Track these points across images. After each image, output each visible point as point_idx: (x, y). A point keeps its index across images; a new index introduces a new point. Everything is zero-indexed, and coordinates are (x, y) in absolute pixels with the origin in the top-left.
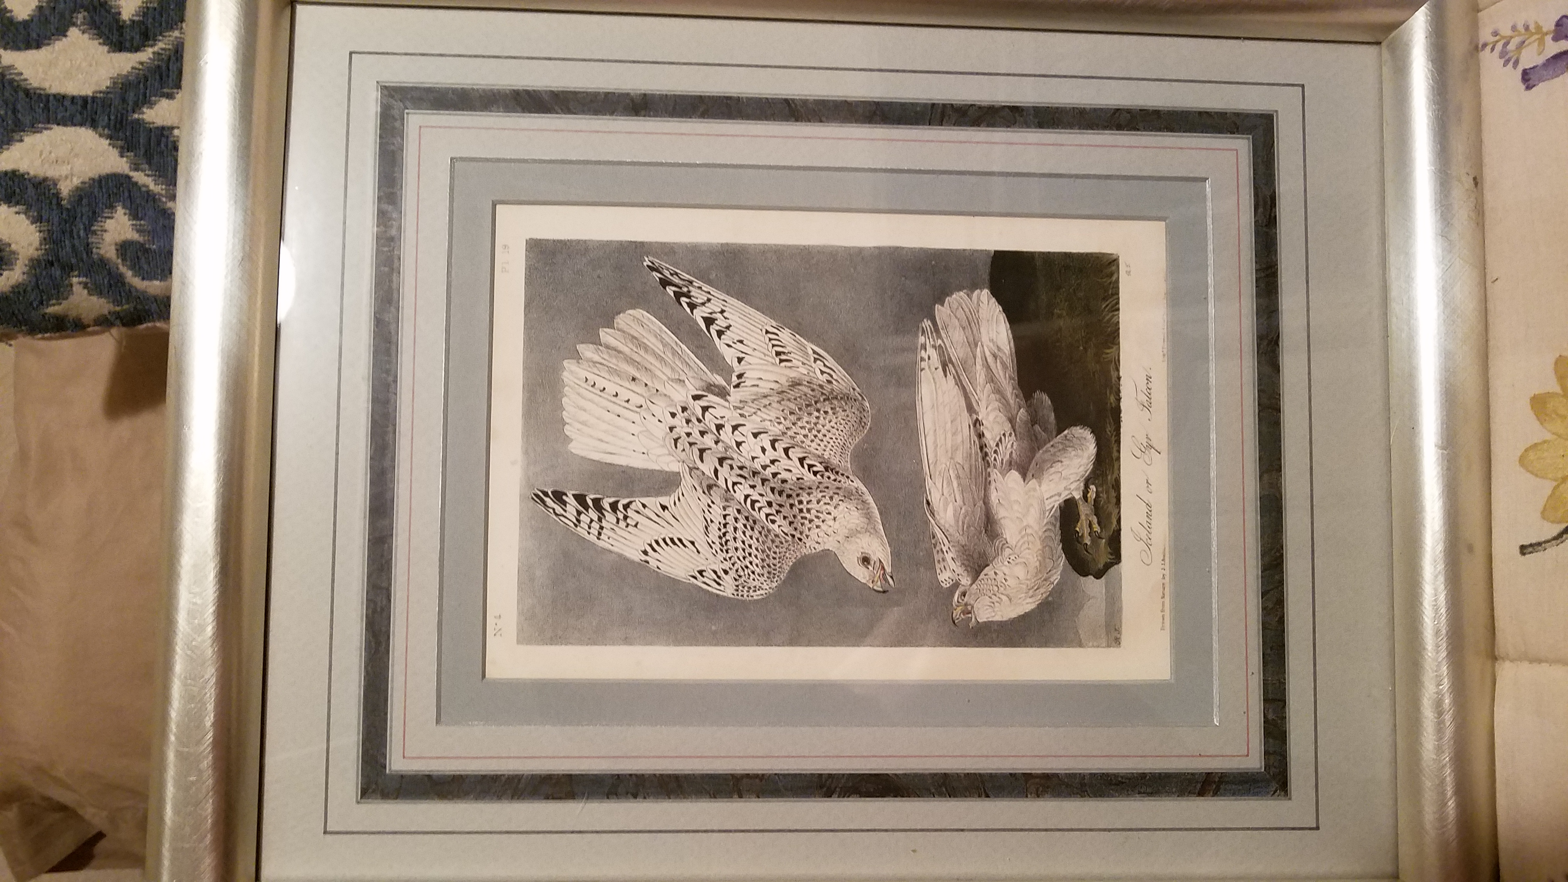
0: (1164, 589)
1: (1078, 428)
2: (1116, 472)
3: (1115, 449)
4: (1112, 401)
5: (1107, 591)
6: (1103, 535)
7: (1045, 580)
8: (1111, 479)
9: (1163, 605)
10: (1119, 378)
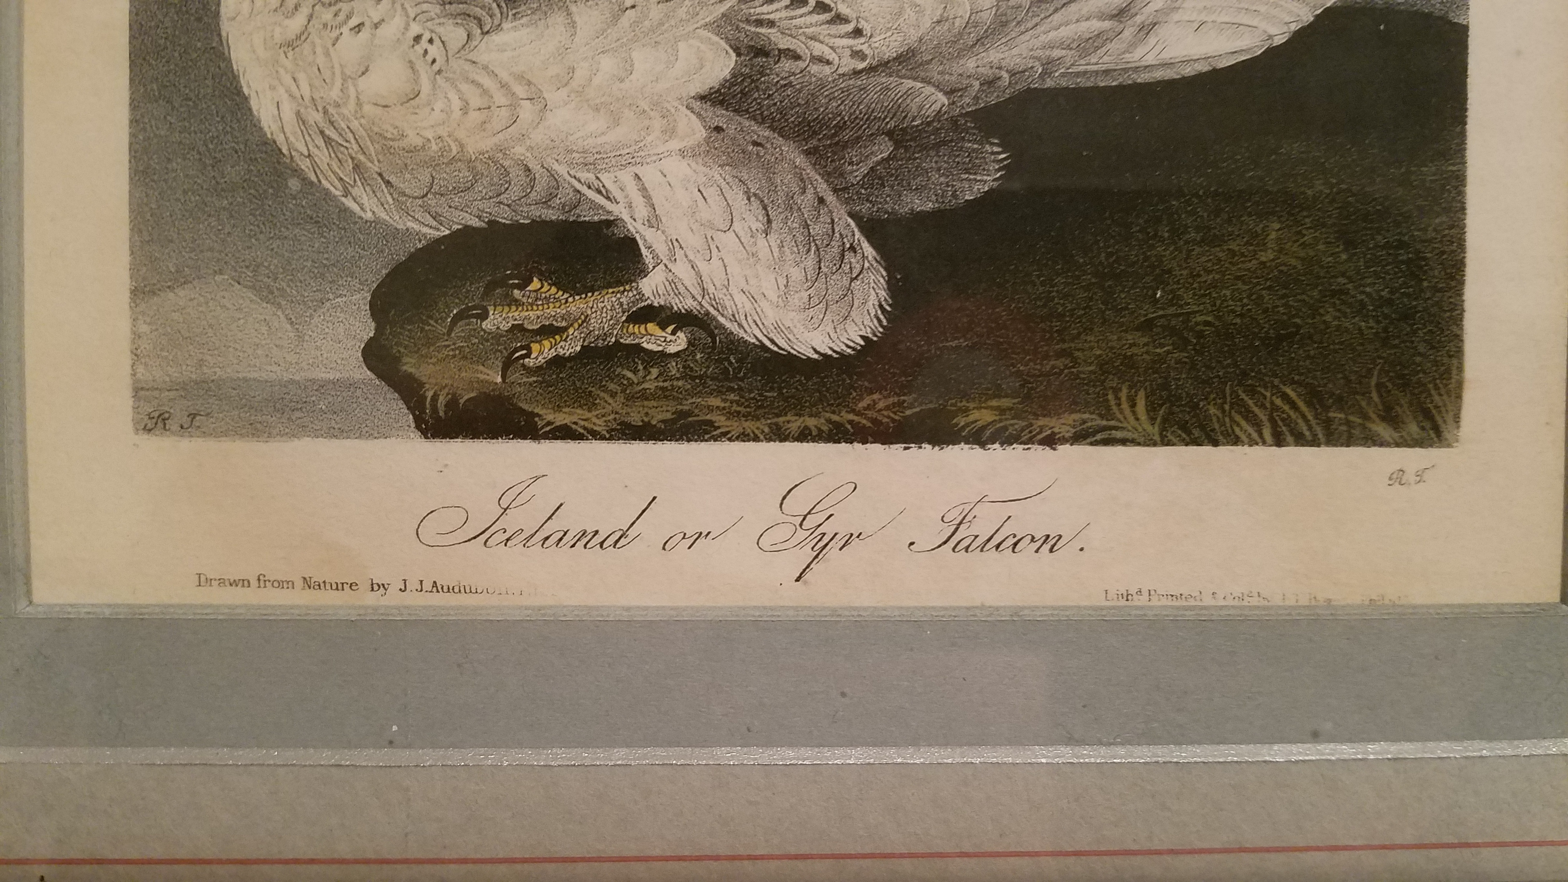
0: (339, 587)
1: (883, 294)
2: (736, 427)
3: (811, 422)
4: (975, 415)
5: (322, 386)
6: (515, 376)
7: (357, 167)
8: (710, 409)
9: (280, 584)
10: (1051, 441)
